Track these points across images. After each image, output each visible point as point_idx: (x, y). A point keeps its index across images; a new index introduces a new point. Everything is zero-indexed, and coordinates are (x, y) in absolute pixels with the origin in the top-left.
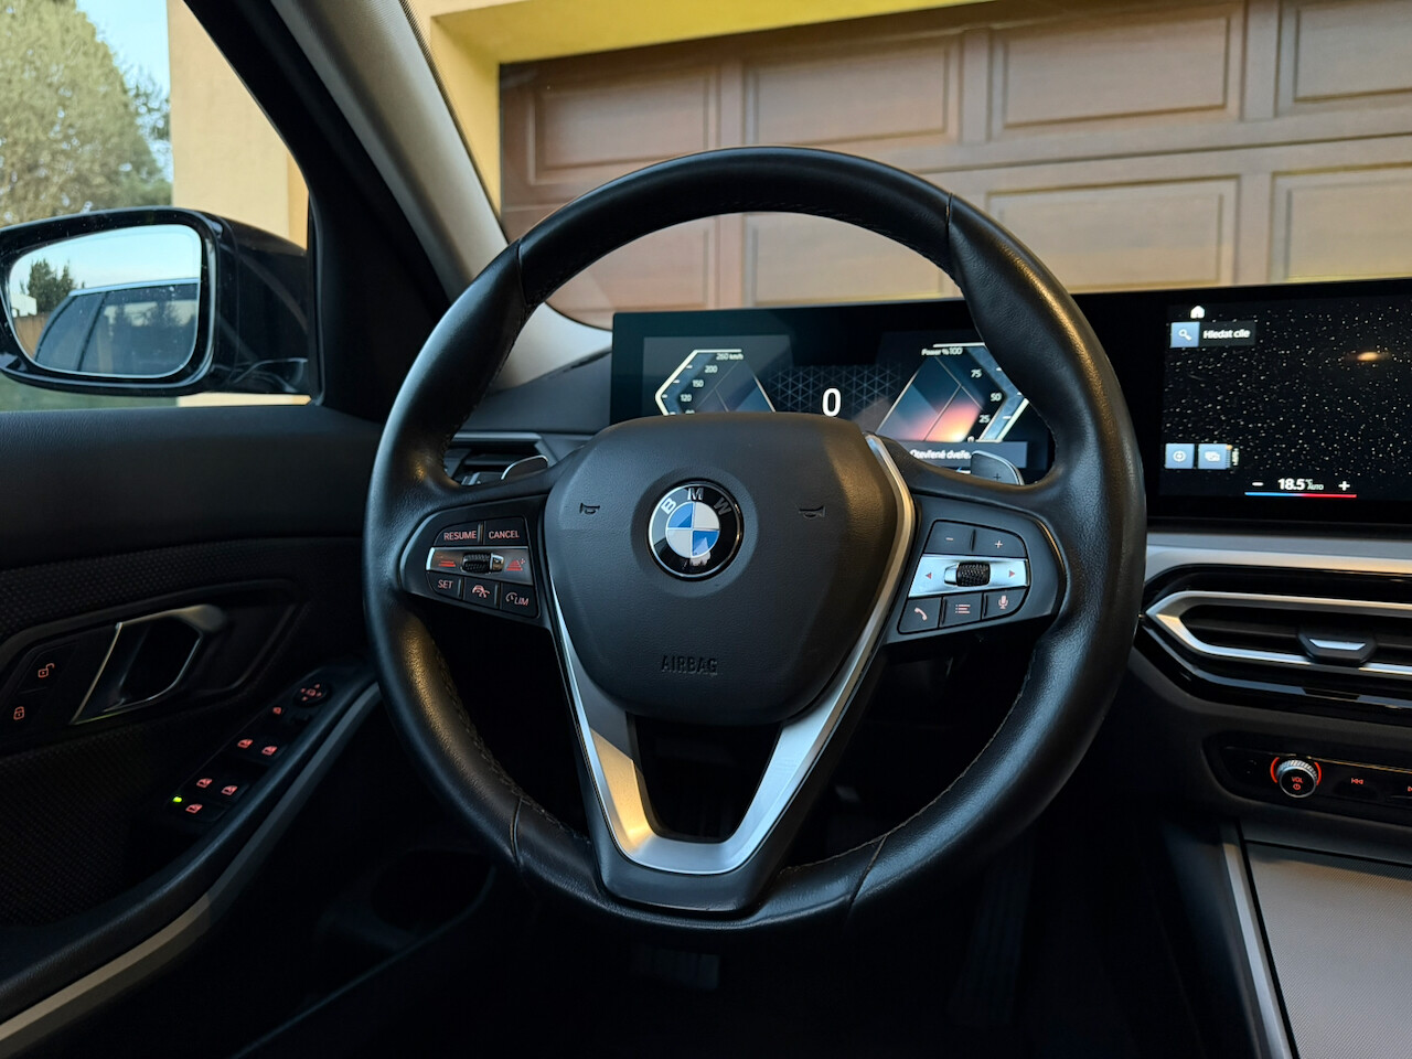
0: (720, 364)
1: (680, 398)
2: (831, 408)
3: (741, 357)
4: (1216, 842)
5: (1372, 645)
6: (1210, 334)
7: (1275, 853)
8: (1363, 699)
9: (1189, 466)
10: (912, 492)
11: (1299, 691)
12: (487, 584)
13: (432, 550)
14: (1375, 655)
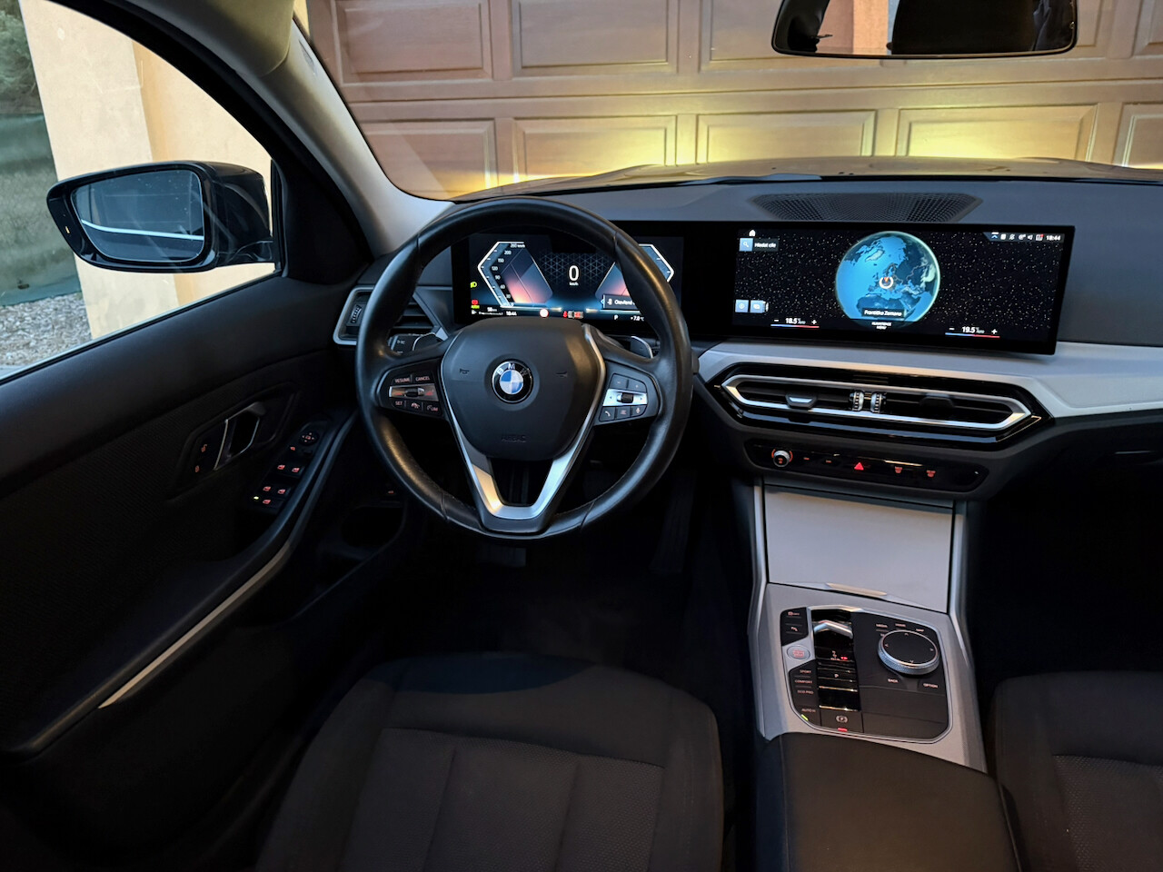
0: (512, 250)
1: (491, 269)
2: (574, 276)
3: (524, 246)
4: (752, 485)
5: (815, 399)
6: (758, 245)
7: (776, 489)
8: (812, 424)
9: (746, 311)
10: (605, 360)
11: (786, 421)
12: (416, 402)
13: (391, 388)
14: (817, 405)
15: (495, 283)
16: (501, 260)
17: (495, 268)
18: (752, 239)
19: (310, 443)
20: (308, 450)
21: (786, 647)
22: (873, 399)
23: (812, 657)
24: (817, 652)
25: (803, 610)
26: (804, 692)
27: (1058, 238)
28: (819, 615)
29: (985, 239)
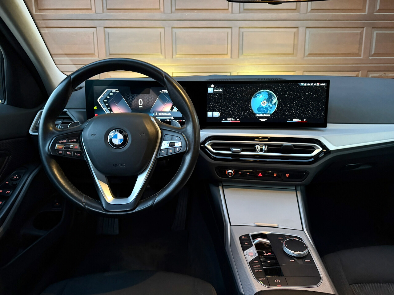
0: (113, 93)
1: (104, 101)
2: (141, 104)
3: (118, 91)
4: (218, 186)
5: (242, 149)
6: (215, 90)
7: (227, 187)
8: (241, 159)
9: (212, 116)
10: (161, 129)
11: (230, 158)
12: (70, 152)
13: (56, 145)
14: (243, 151)
15: (106, 107)
16: (108, 97)
17: (106, 101)
18: (212, 88)
19: (16, 180)
20: (15, 183)
21: (245, 252)
22: (264, 147)
23: (257, 255)
24: (258, 253)
25: (248, 235)
26: (258, 271)
27: (324, 84)
28: (255, 237)
29: (299, 85)
